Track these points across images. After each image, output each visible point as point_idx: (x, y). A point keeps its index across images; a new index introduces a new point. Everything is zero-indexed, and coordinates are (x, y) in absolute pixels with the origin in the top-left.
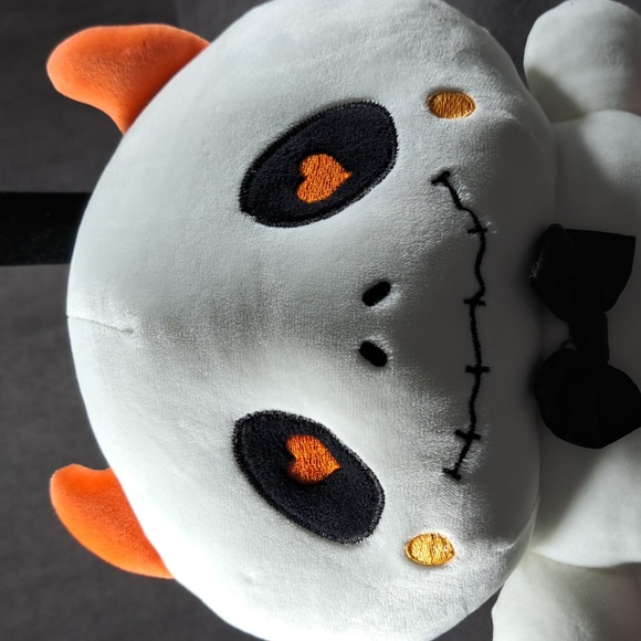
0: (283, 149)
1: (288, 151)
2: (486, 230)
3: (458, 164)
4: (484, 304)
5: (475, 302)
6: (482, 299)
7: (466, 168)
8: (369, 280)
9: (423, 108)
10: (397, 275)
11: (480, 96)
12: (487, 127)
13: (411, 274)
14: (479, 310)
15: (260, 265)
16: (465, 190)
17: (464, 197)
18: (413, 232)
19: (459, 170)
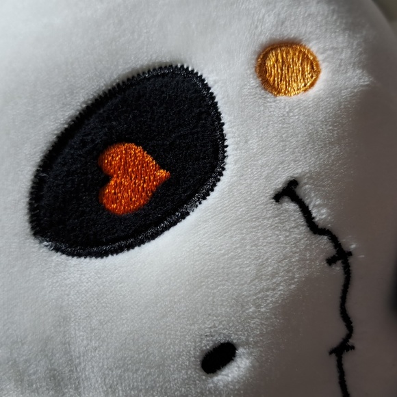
0: (77, 139)
1: (84, 143)
2: (350, 254)
3: (307, 169)
4: (353, 348)
5: (342, 349)
6: (351, 342)
7: (319, 173)
8: (208, 345)
9: (254, 82)
10: (243, 338)
11: (325, 51)
12: (340, 105)
13: (262, 335)
14: (348, 358)
15: (65, 318)
16: (319, 206)
17: (321, 214)
18: (258, 277)
19: (310, 178)
